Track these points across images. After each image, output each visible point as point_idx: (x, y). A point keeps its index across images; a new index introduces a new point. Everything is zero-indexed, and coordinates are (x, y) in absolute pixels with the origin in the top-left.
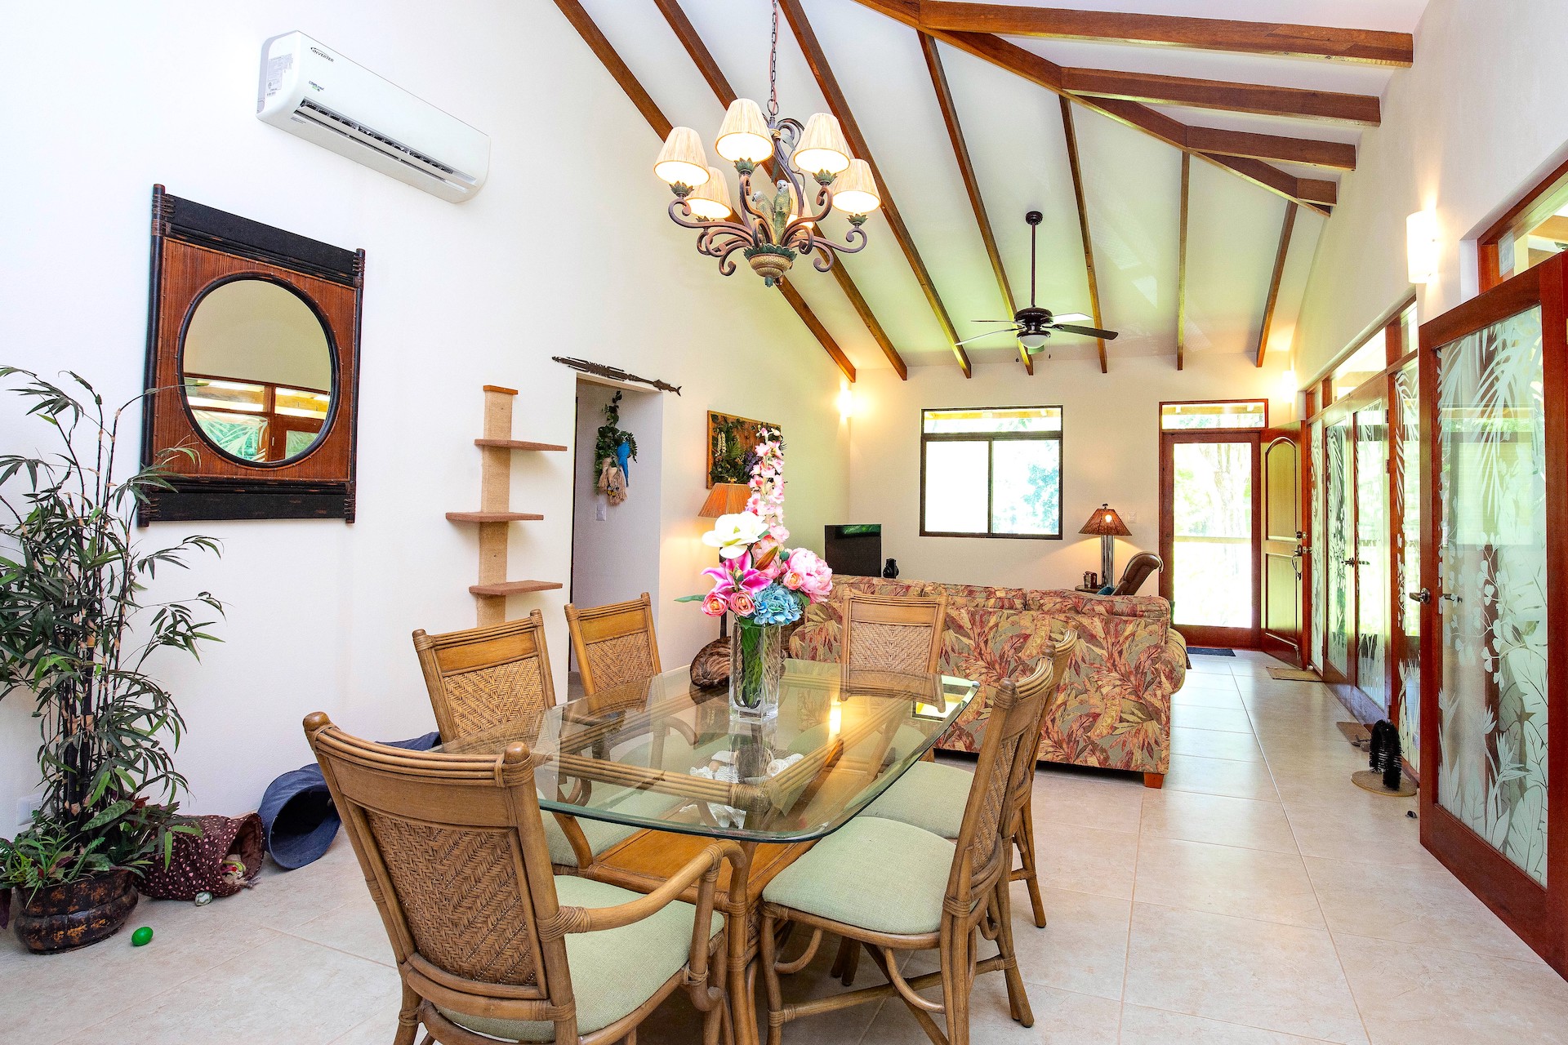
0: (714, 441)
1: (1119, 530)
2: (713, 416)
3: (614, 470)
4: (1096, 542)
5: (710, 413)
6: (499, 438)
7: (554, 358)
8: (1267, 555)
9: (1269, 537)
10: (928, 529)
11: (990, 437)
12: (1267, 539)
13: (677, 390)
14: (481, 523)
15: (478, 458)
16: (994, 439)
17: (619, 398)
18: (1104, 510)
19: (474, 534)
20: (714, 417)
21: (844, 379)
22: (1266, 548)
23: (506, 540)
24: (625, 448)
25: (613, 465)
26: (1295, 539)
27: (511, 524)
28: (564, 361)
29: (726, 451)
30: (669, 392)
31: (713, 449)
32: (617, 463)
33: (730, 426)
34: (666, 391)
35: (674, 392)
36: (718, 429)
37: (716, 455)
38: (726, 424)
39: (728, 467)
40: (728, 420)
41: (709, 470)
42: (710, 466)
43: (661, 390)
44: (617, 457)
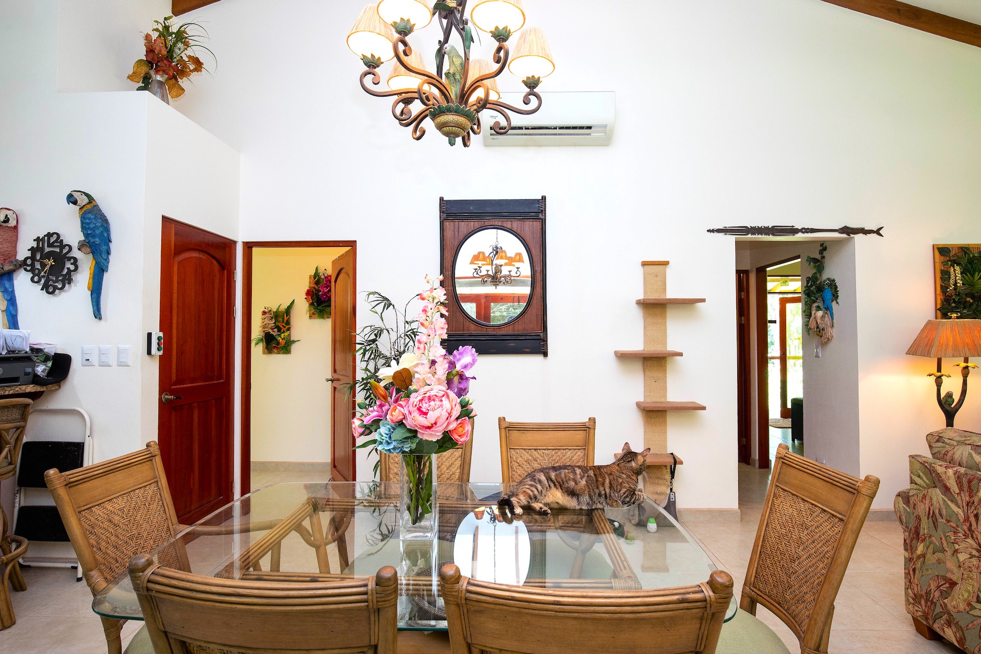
0: (944, 276)
2: (938, 249)
3: (820, 313)
5: (935, 247)
6: (654, 296)
7: (708, 231)
13: (878, 232)
14: (644, 358)
15: (637, 314)
17: (825, 249)
19: (638, 366)
20: (942, 251)
23: (665, 371)
24: (828, 293)
25: (818, 308)
27: (668, 359)
28: (719, 231)
29: (963, 284)
30: (864, 235)
31: (942, 284)
32: (822, 307)
33: (974, 256)
34: (861, 235)
35: (875, 234)
36: (949, 262)
37: (948, 290)
38: (967, 255)
39: (969, 301)
40: (971, 249)
41: (939, 307)
42: (939, 302)
43: (852, 236)
44: (822, 301)
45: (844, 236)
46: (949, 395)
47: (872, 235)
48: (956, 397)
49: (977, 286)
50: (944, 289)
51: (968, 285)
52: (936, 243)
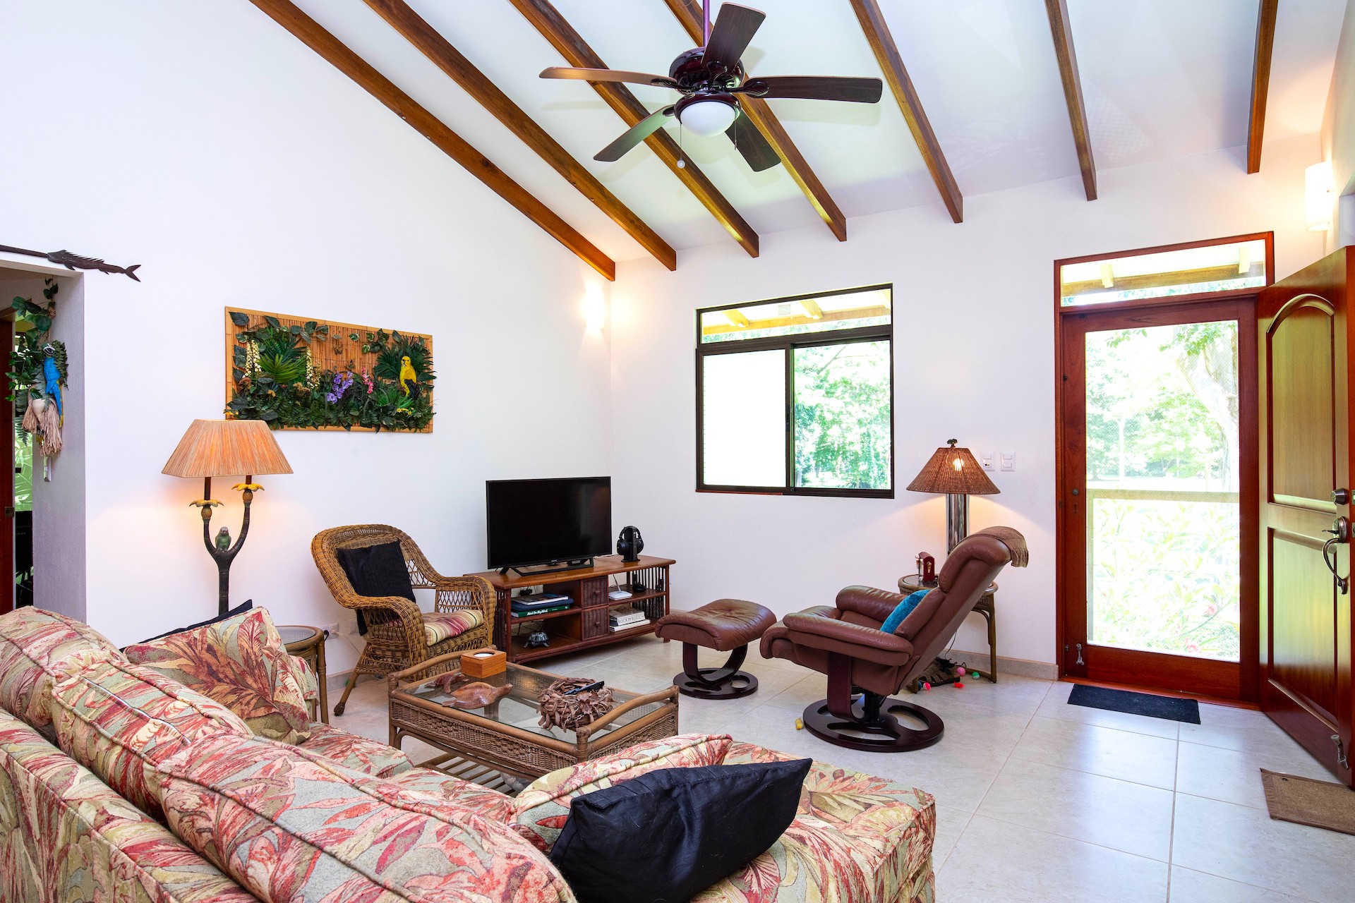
0: (238, 355)
1: (979, 483)
2: (232, 314)
3: (39, 404)
4: (939, 503)
5: (228, 311)
8: (1271, 532)
9: (1277, 497)
10: (708, 481)
11: (790, 343)
12: (1271, 499)
13: (130, 272)
16: (795, 346)
17: (55, 290)
18: (952, 449)
20: (237, 318)
21: (592, 276)
22: (1270, 517)
24: (51, 367)
25: (37, 394)
26: (1331, 506)
29: (263, 370)
30: (103, 273)
31: (235, 367)
32: (42, 393)
33: (281, 332)
34: (97, 271)
35: (125, 275)
36: (246, 336)
37: (244, 376)
38: (272, 329)
39: (271, 395)
40: (281, 323)
41: (230, 400)
42: (230, 394)
43: (77, 270)
44: (44, 382)
45: (62, 267)
46: (224, 534)
47: (118, 275)
48: (234, 536)
49: (282, 374)
50: (237, 373)
51: (269, 371)
52: (229, 305)
